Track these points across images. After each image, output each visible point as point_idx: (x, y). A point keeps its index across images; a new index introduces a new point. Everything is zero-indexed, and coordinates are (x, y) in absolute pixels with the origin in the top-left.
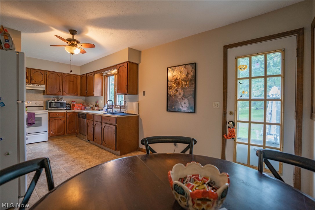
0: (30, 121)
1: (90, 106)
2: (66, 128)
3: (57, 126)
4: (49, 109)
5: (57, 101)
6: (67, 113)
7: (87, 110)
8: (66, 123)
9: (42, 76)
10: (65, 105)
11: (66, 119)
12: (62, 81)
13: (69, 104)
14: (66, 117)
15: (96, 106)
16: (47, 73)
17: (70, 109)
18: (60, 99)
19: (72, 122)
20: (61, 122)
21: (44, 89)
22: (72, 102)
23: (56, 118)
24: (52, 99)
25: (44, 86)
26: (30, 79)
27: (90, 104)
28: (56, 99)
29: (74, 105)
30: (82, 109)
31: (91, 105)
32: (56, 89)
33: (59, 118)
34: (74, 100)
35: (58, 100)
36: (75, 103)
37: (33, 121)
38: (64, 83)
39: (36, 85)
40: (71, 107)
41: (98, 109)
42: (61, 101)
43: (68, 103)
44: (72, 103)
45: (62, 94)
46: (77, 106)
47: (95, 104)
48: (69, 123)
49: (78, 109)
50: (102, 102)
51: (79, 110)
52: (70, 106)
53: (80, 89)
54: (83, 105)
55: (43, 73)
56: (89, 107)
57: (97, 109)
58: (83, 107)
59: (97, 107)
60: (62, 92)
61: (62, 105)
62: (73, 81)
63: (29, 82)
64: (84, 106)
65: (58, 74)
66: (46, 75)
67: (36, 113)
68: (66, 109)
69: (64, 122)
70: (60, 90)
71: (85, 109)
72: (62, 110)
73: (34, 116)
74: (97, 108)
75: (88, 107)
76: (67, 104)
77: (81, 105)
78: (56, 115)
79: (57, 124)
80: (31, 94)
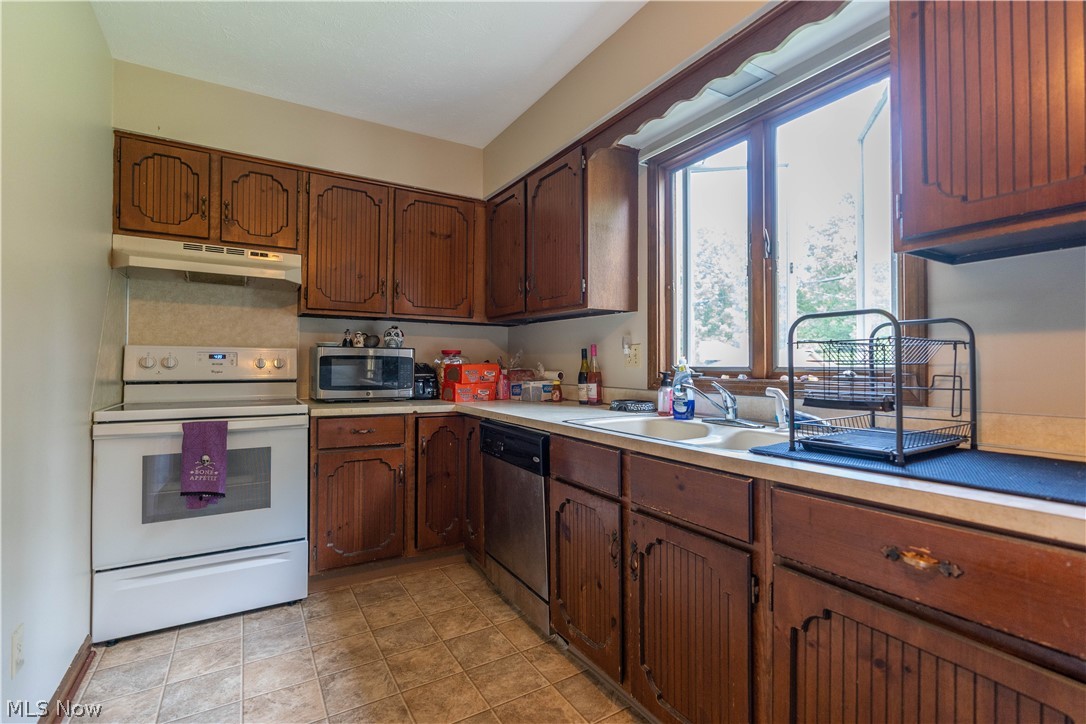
0: (197, 477)
1: (542, 379)
2: (410, 513)
3: (358, 506)
4: (323, 394)
5: (366, 346)
6: (418, 418)
7: (527, 400)
8: (411, 482)
9: (282, 197)
10: (406, 372)
11: (410, 454)
12: (391, 235)
13: (426, 368)
14: (409, 444)
15: (583, 378)
16: (308, 183)
17: (435, 397)
18: (381, 337)
19: (448, 475)
20: (383, 477)
21: (297, 278)
22: (446, 353)
23: (358, 454)
24: (340, 338)
25: (295, 260)
26: (215, 214)
27: (542, 370)
28: (361, 339)
29: (454, 373)
30: (494, 398)
31: (548, 374)
32: (360, 277)
33: (370, 454)
34: (452, 344)
35: (372, 341)
36: (458, 361)
37: (212, 475)
38: (399, 245)
39: (248, 252)
40: (436, 383)
41: (599, 393)
42: (388, 346)
43: (421, 360)
44: (447, 361)
45: (390, 307)
46: (473, 379)
47: (573, 365)
48: (430, 479)
49: (476, 398)
50: (627, 351)
51: (482, 400)
52: (436, 377)
53: (486, 282)
54: (505, 372)
55: (289, 181)
56: (539, 384)
57: (593, 394)
58: (502, 382)
59: (593, 387)
60: (389, 300)
61: (390, 369)
62: (449, 236)
63: (214, 233)
64: (505, 377)
65: (370, 190)
66: (302, 197)
67: (232, 425)
68: (410, 393)
69: (403, 480)
70: (381, 284)
71: (515, 394)
72: (391, 400)
73: (224, 444)
74: (592, 389)
75: (532, 384)
76: (419, 369)
77: (490, 375)
78: (357, 432)
79: (359, 492)
80: (234, 308)
